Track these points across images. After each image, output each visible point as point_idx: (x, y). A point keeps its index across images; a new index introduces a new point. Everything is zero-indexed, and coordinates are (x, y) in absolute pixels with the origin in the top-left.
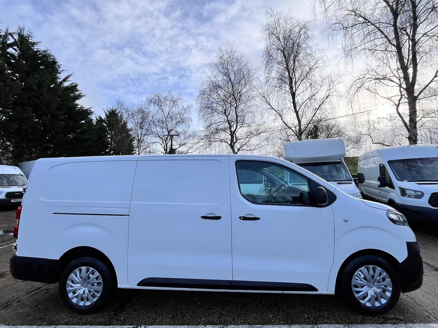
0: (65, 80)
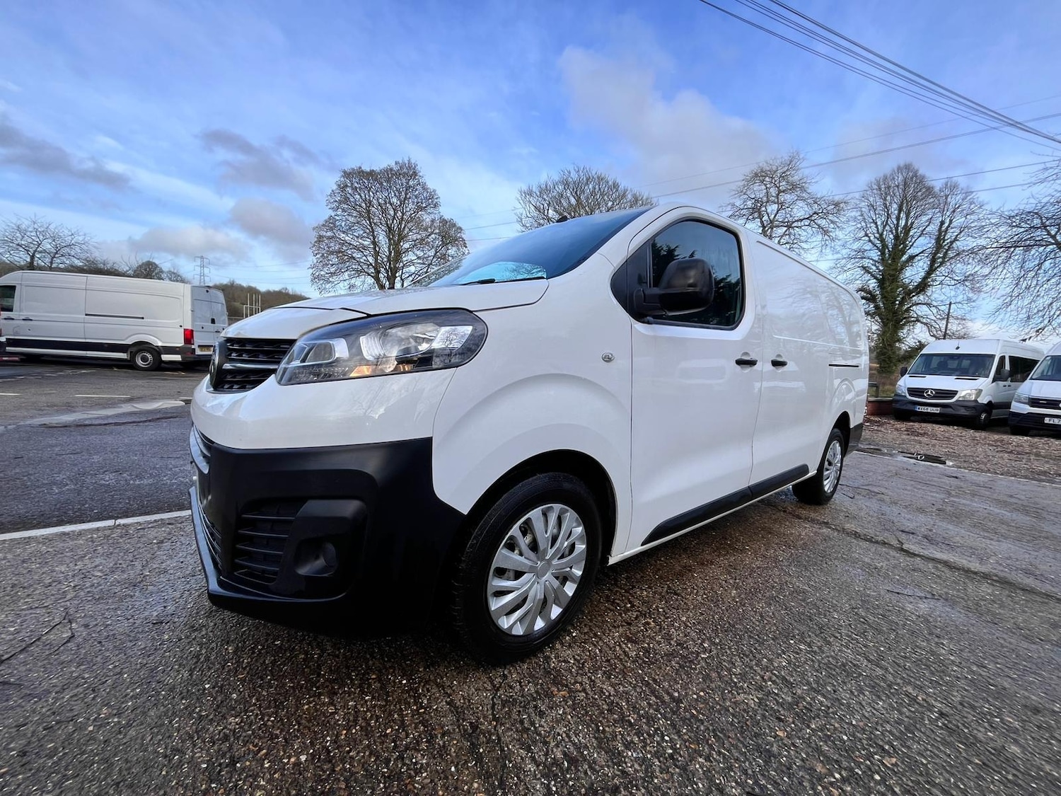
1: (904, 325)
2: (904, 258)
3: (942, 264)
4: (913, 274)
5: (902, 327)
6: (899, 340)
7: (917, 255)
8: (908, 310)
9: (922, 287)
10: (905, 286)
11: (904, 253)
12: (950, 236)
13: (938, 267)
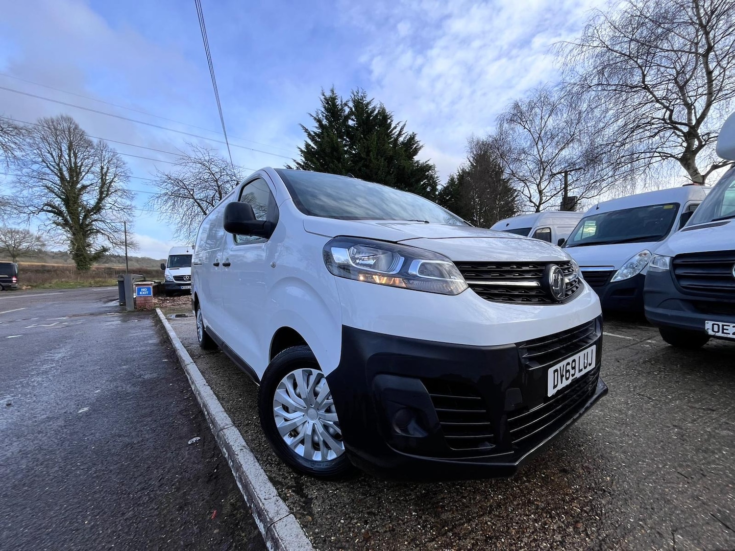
0: (400, 135)
1: (89, 234)
2: (79, 186)
3: (107, 195)
4: (89, 199)
5: (88, 236)
6: (89, 245)
7: (89, 186)
8: (90, 224)
9: (98, 208)
10: (84, 207)
11: (78, 183)
12: (109, 178)
13: (105, 197)
